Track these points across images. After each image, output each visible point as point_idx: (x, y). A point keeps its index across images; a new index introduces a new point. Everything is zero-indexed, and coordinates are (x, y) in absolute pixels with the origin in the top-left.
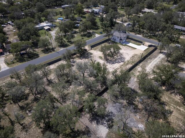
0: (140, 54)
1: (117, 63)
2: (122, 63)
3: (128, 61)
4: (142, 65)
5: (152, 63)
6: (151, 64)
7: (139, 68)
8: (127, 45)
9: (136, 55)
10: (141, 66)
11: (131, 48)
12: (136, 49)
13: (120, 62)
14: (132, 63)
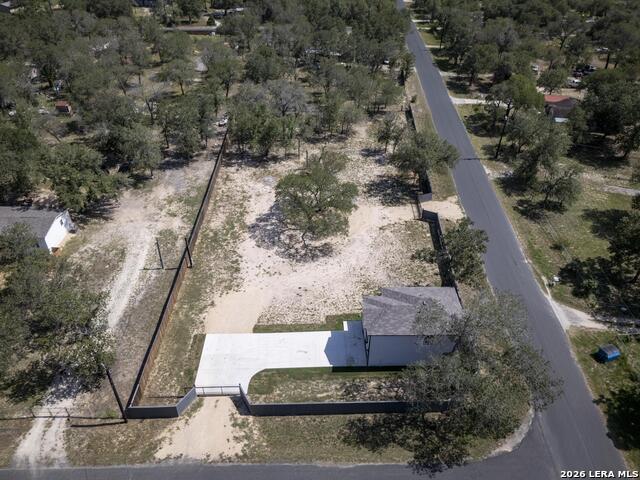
0: (213, 304)
1: (266, 212)
2: (250, 219)
3: (235, 237)
4: (174, 245)
5: (137, 273)
6: (141, 264)
7: (181, 228)
8: (328, 334)
9: (229, 288)
10: (176, 239)
11: (289, 320)
12: (257, 329)
13: (260, 220)
14: (216, 234)
